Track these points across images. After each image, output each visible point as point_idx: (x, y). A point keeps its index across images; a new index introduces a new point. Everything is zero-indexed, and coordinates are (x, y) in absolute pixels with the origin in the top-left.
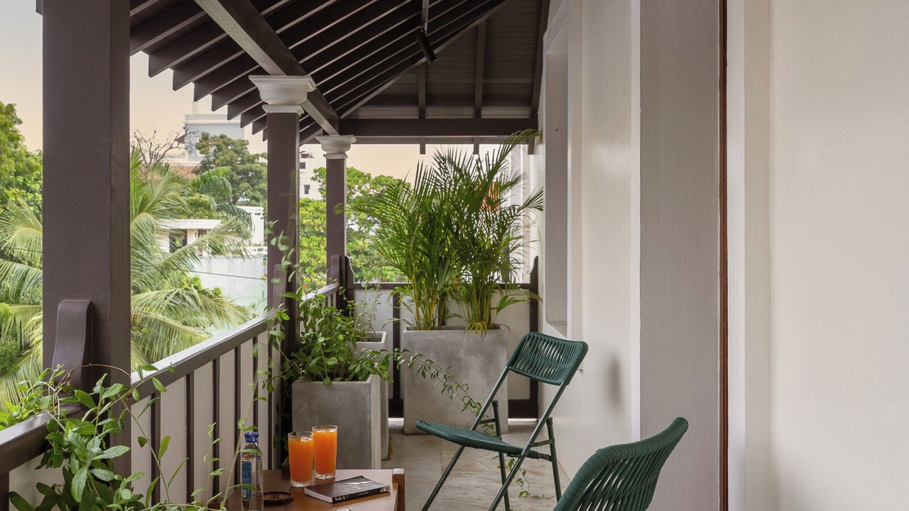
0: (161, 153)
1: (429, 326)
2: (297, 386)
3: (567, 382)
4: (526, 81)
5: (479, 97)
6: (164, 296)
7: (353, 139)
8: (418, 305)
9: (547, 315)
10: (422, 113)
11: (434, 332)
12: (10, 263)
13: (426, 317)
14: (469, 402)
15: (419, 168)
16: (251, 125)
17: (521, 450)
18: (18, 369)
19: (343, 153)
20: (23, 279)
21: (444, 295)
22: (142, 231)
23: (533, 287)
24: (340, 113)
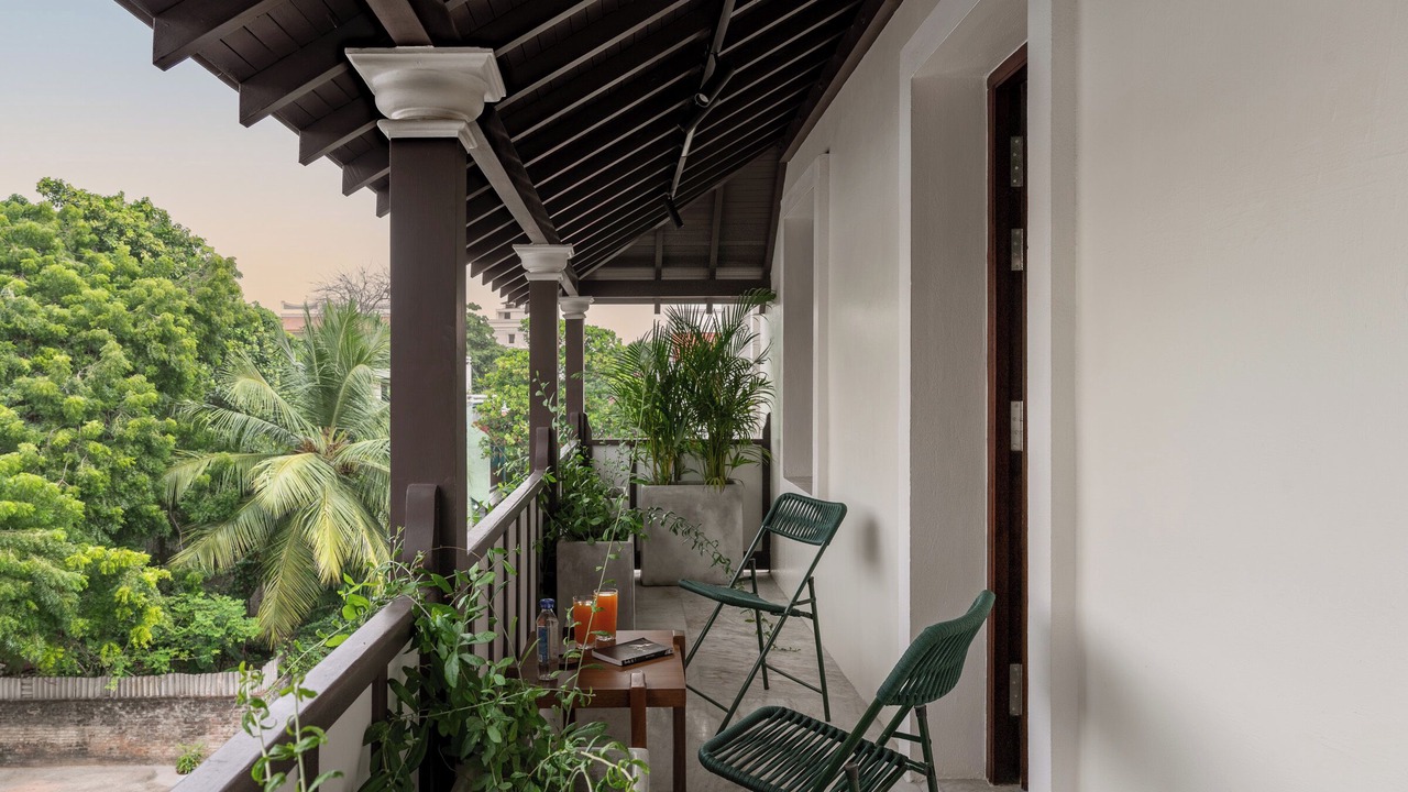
0: (372, 303)
1: (666, 481)
2: (562, 545)
3: (828, 542)
4: (762, 243)
5: (714, 257)
6: (381, 444)
7: (592, 299)
8: (656, 461)
9: (785, 471)
10: (658, 274)
11: (672, 487)
12: (231, 412)
13: (663, 471)
14: (719, 559)
15: (656, 327)
16: (491, 283)
17: (784, 609)
18: (238, 516)
19: (581, 313)
20: (243, 429)
21: (681, 452)
22: (359, 382)
23: (765, 443)
24: (579, 275)
